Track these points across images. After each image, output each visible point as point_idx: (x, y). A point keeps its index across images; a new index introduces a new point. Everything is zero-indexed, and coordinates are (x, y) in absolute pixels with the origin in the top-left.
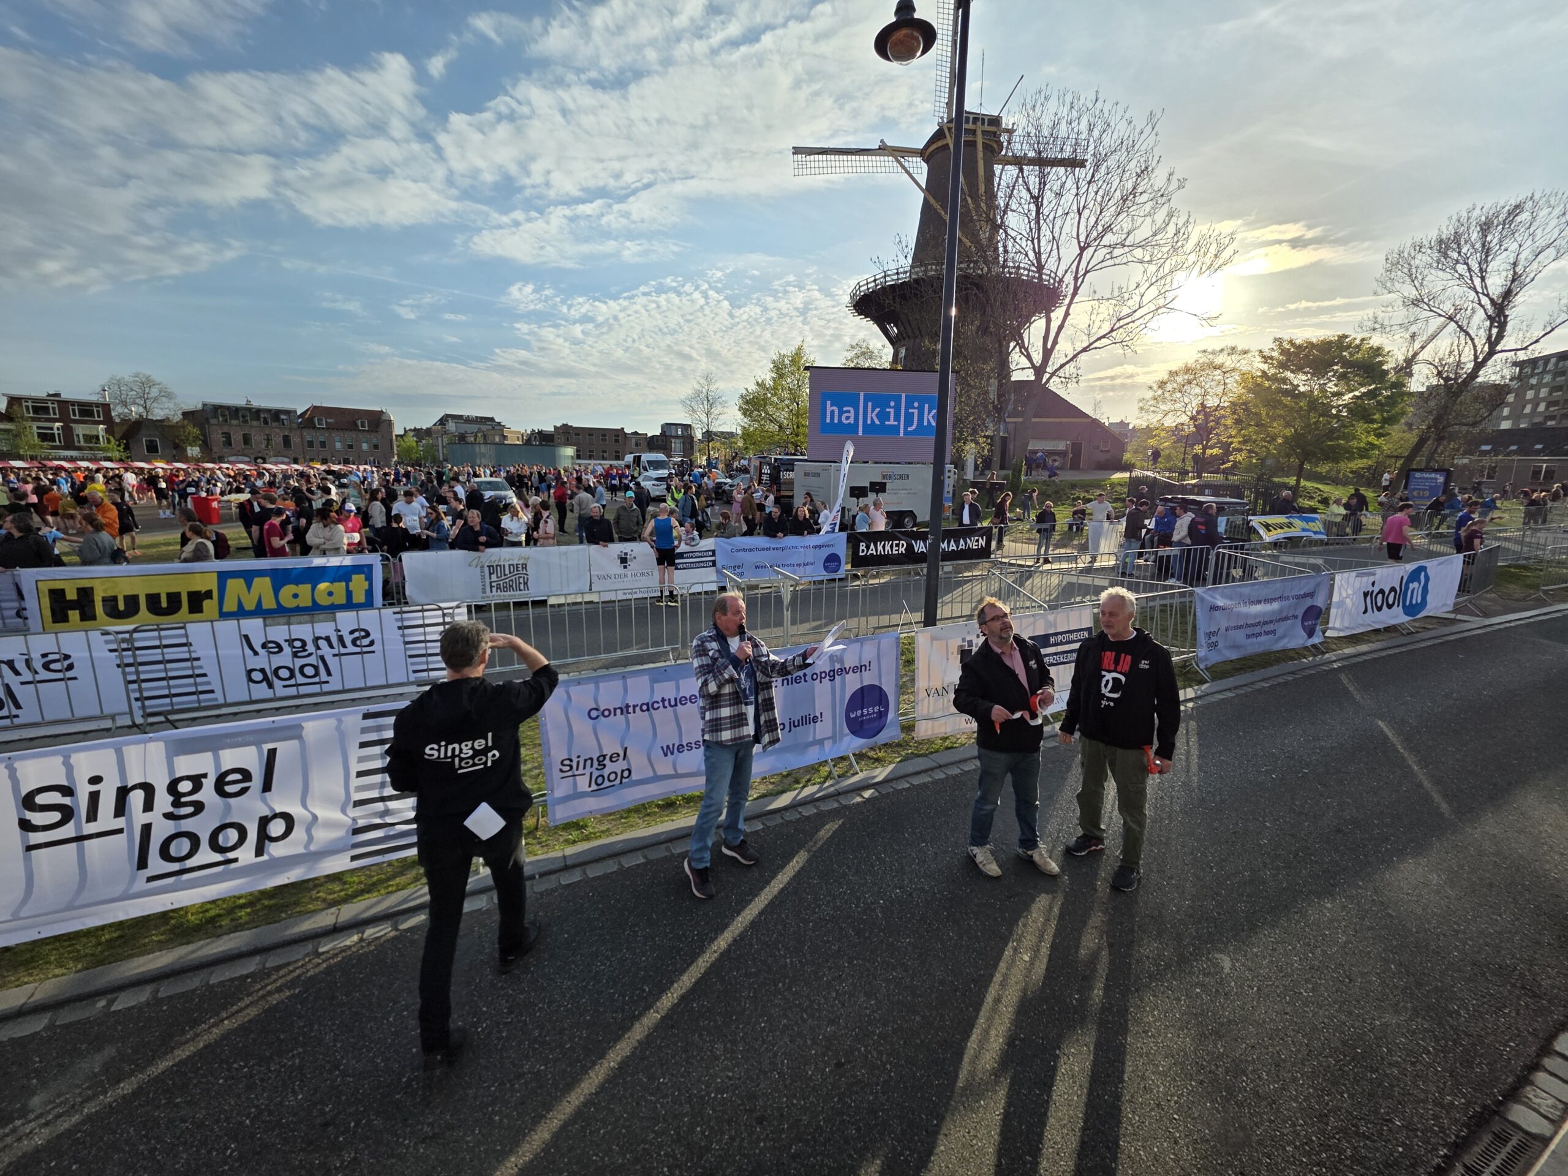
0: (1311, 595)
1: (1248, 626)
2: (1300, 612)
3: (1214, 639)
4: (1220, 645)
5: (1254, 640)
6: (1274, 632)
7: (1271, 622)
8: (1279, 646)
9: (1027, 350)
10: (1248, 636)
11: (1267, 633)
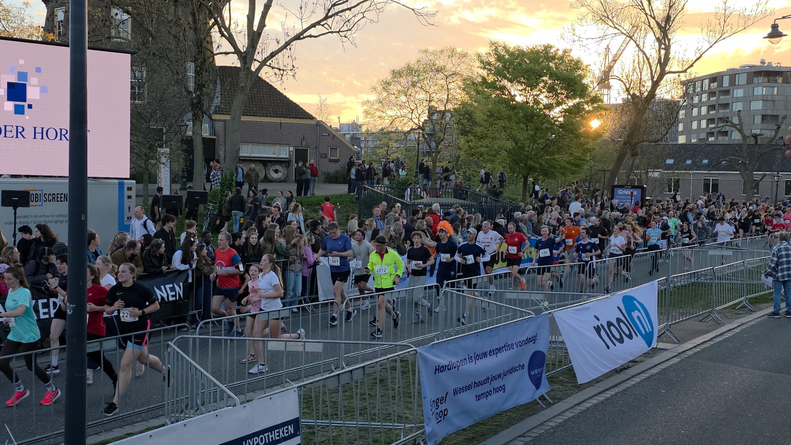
0: (533, 339)
1: (478, 384)
2: (526, 361)
3: (442, 407)
4: (450, 414)
5: (483, 401)
6: (502, 388)
7: (499, 376)
8: (509, 405)
9: (228, 30)
10: (478, 398)
11: (497, 390)
